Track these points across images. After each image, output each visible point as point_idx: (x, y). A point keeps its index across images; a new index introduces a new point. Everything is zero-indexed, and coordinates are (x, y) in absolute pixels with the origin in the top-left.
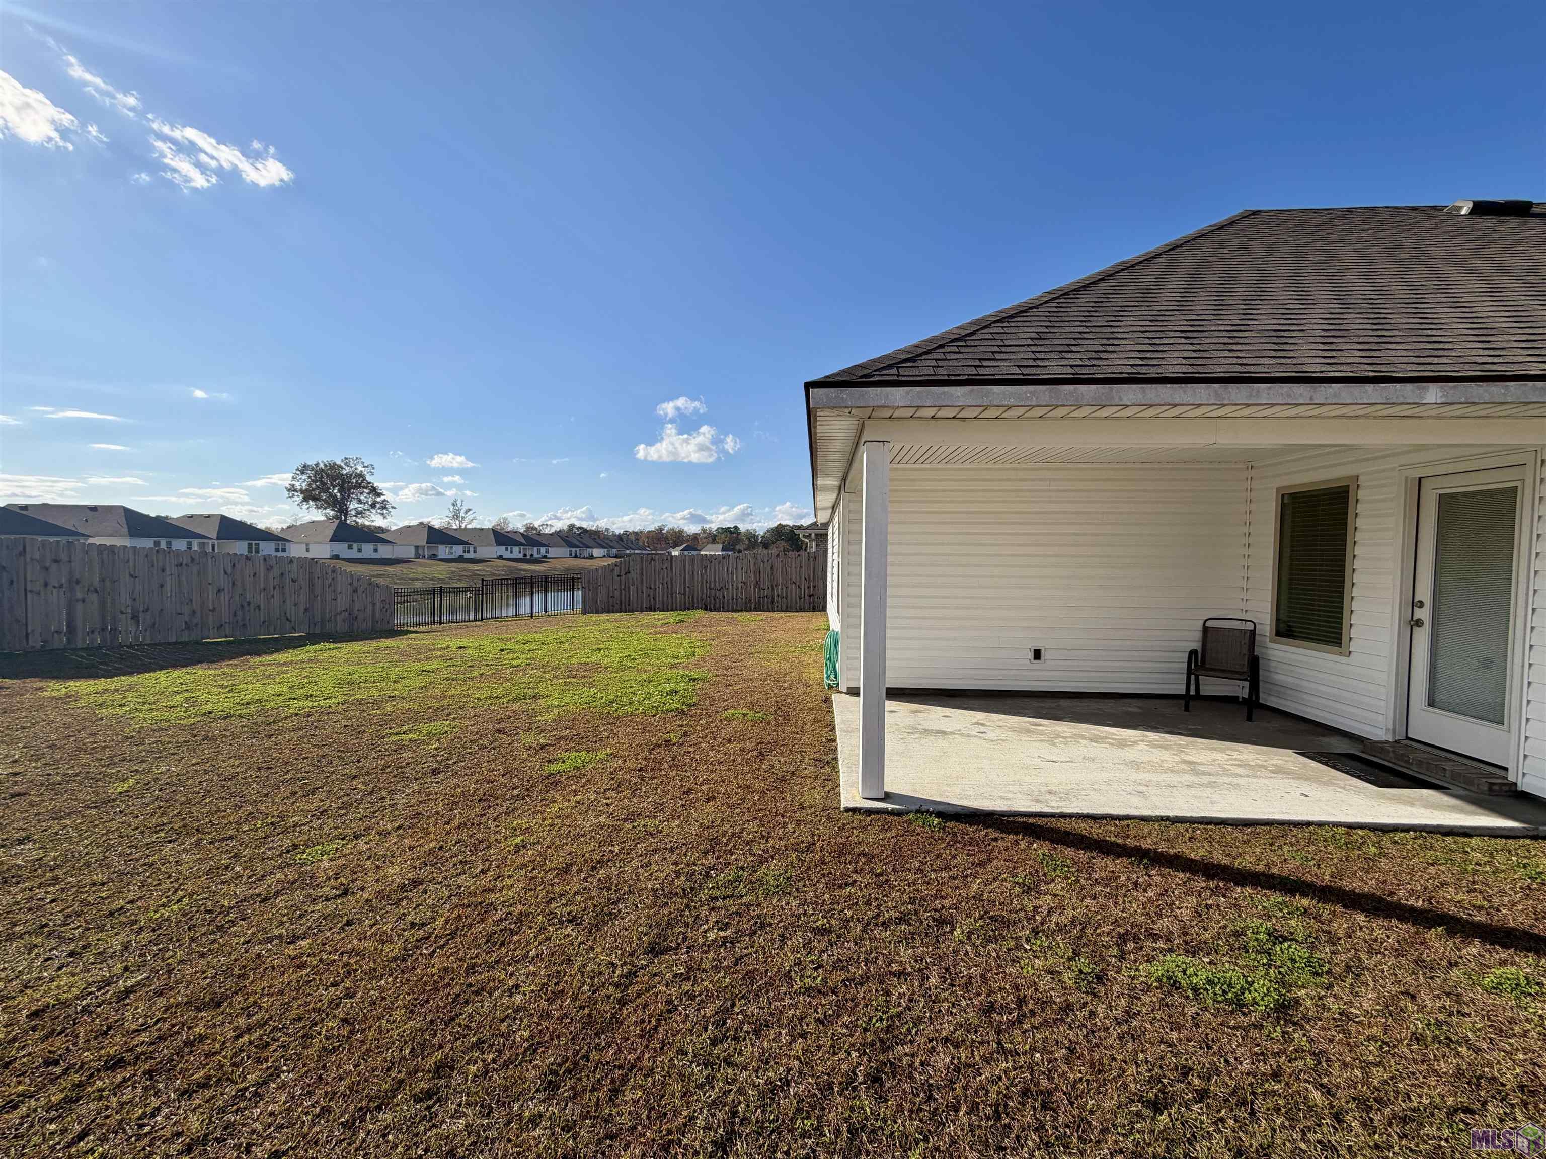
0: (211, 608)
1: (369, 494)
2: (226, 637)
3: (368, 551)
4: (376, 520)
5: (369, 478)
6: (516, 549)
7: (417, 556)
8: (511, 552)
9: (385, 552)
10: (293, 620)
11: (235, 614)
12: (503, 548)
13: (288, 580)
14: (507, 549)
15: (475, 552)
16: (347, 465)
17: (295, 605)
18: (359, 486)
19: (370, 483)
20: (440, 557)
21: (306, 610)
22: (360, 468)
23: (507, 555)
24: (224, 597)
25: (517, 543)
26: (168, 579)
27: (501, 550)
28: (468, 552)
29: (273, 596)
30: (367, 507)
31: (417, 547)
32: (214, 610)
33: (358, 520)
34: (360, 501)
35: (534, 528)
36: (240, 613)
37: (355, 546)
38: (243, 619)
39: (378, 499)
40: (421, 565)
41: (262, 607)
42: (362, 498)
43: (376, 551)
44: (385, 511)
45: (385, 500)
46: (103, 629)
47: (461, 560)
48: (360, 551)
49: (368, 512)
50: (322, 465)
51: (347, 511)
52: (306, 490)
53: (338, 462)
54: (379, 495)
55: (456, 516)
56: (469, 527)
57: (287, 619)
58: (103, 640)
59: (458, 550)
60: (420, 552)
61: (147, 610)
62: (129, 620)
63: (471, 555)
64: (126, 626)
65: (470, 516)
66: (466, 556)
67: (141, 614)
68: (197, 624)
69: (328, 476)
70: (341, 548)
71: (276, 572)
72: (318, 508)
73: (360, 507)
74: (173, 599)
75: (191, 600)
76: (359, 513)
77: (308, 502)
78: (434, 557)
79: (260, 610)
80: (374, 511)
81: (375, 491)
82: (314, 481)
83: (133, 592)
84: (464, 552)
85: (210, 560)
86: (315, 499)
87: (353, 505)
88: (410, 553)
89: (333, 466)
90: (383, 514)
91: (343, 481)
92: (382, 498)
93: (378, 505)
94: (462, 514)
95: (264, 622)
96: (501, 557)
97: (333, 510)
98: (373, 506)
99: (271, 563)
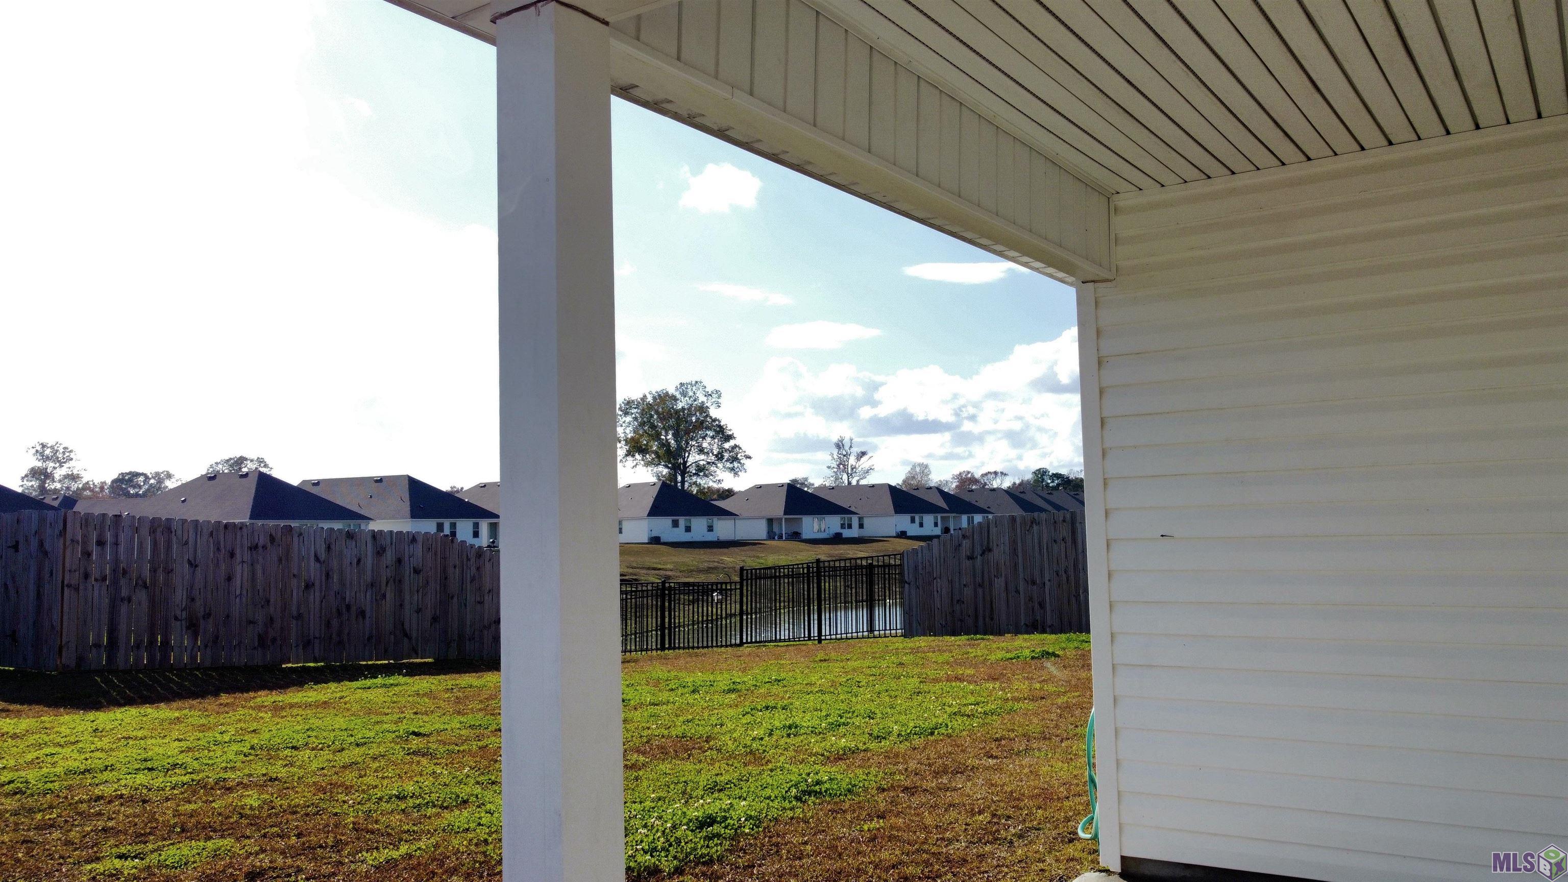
0: (295, 613)
1: (713, 437)
2: (316, 661)
3: (699, 528)
4: (724, 479)
5: (714, 413)
6: (929, 519)
7: (771, 536)
8: (921, 525)
9: (724, 529)
10: (414, 635)
11: (328, 625)
12: (906, 518)
13: (407, 571)
14: (913, 521)
15: (861, 526)
16: (684, 394)
17: (419, 611)
18: (701, 425)
19: (714, 420)
20: (805, 536)
21: (435, 619)
22: (702, 398)
23: (913, 530)
24: (315, 597)
25: (930, 508)
26: (238, 569)
27: (903, 522)
28: (850, 526)
29: (384, 596)
30: (712, 458)
31: (770, 521)
32: (299, 617)
33: (699, 481)
34: (701, 451)
35: (974, 481)
36: (335, 623)
37: (682, 521)
38: (339, 634)
39: (727, 445)
40: (776, 550)
41: (368, 615)
42: (705, 445)
43: (710, 529)
44: (736, 464)
45: (736, 446)
46: (152, 642)
47: (837, 539)
48: (688, 529)
49: (713, 468)
50: (650, 399)
51: (685, 467)
52: (632, 438)
53: (672, 391)
54: (729, 438)
55: (842, 465)
56: (863, 482)
57: (406, 635)
58: (151, 659)
59: (832, 524)
60: (776, 529)
61: (209, 615)
62: (184, 629)
63: (854, 532)
64: (180, 639)
65: (864, 463)
66: (847, 533)
67: (202, 621)
68: (274, 640)
69: (657, 412)
70: (663, 526)
71: (389, 557)
72: (647, 464)
73: (701, 459)
74: (244, 599)
75: (268, 601)
76: (701, 470)
77: (633, 456)
78: (795, 536)
79: (364, 617)
80: (720, 465)
81: (722, 434)
82: (642, 424)
83: (192, 588)
84: (843, 526)
85: (296, 539)
86: (643, 451)
87: (693, 458)
88: (759, 530)
89: (664, 398)
90: (732, 469)
91: (679, 420)
92: (732, 443)
93: (726, 455)
94: (852, 461)
95: (369, 639)
96: (902, 535)
97: (666, 466)
98: (720, 457)
99: (383, 543)
